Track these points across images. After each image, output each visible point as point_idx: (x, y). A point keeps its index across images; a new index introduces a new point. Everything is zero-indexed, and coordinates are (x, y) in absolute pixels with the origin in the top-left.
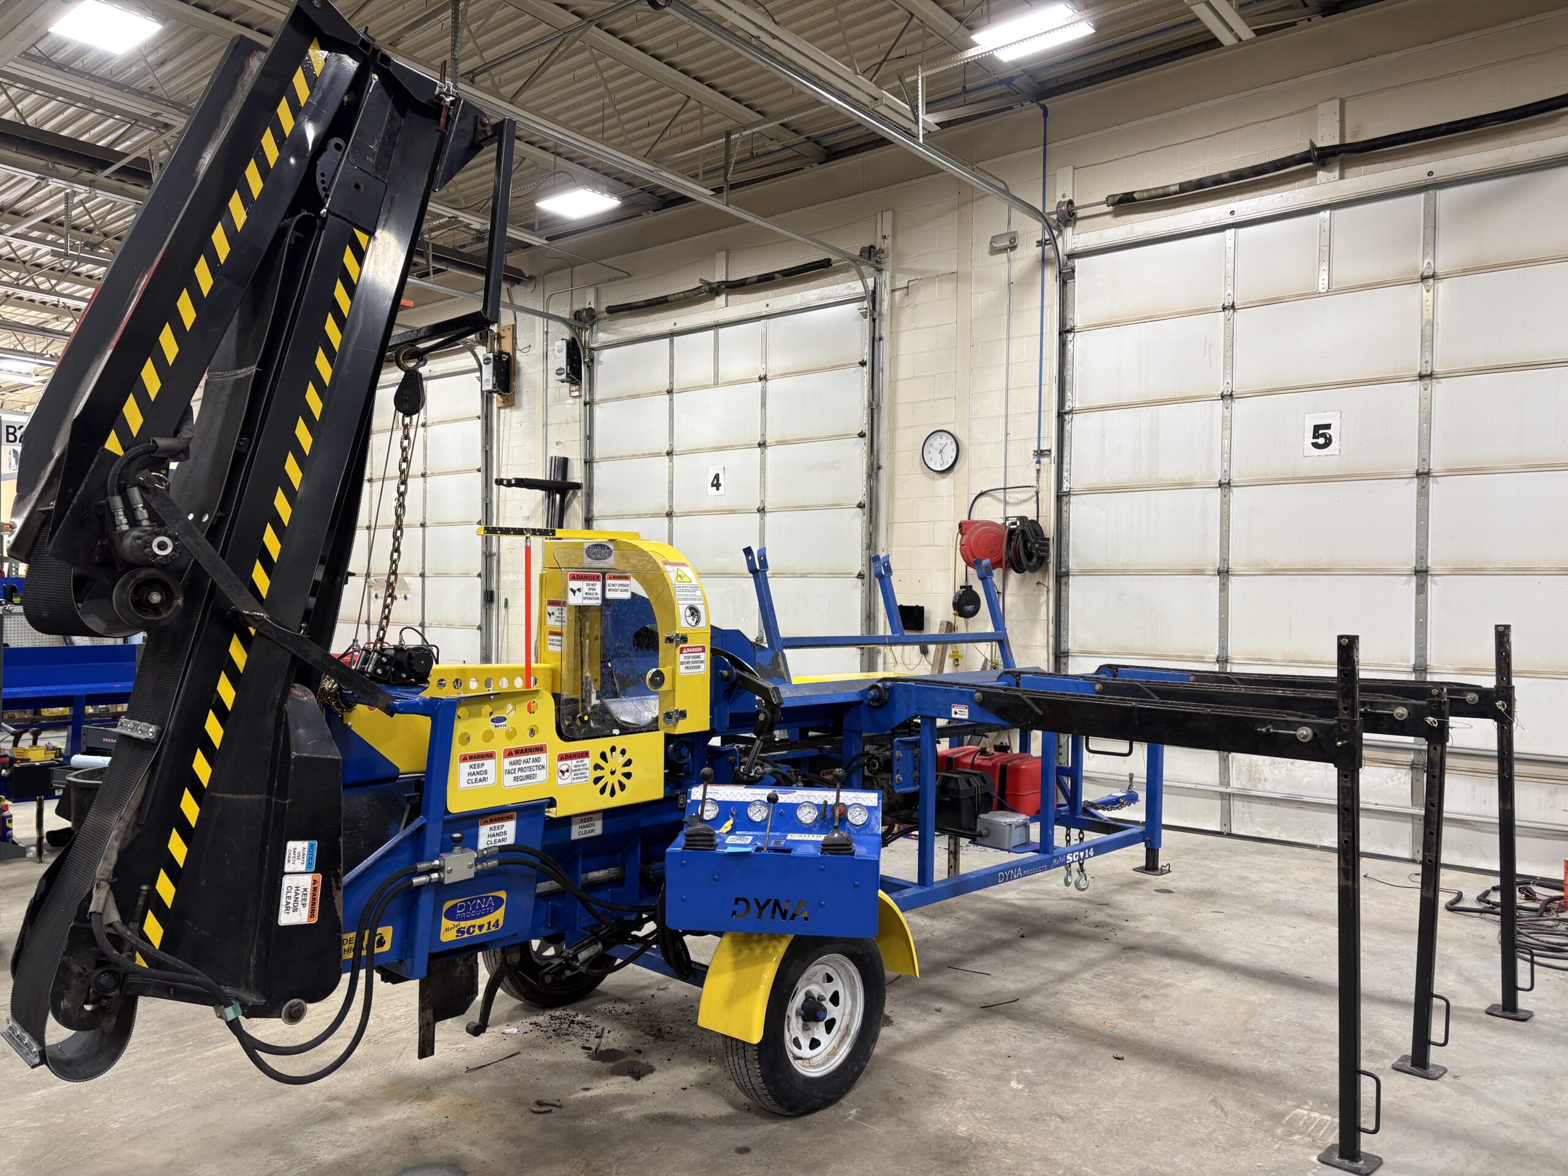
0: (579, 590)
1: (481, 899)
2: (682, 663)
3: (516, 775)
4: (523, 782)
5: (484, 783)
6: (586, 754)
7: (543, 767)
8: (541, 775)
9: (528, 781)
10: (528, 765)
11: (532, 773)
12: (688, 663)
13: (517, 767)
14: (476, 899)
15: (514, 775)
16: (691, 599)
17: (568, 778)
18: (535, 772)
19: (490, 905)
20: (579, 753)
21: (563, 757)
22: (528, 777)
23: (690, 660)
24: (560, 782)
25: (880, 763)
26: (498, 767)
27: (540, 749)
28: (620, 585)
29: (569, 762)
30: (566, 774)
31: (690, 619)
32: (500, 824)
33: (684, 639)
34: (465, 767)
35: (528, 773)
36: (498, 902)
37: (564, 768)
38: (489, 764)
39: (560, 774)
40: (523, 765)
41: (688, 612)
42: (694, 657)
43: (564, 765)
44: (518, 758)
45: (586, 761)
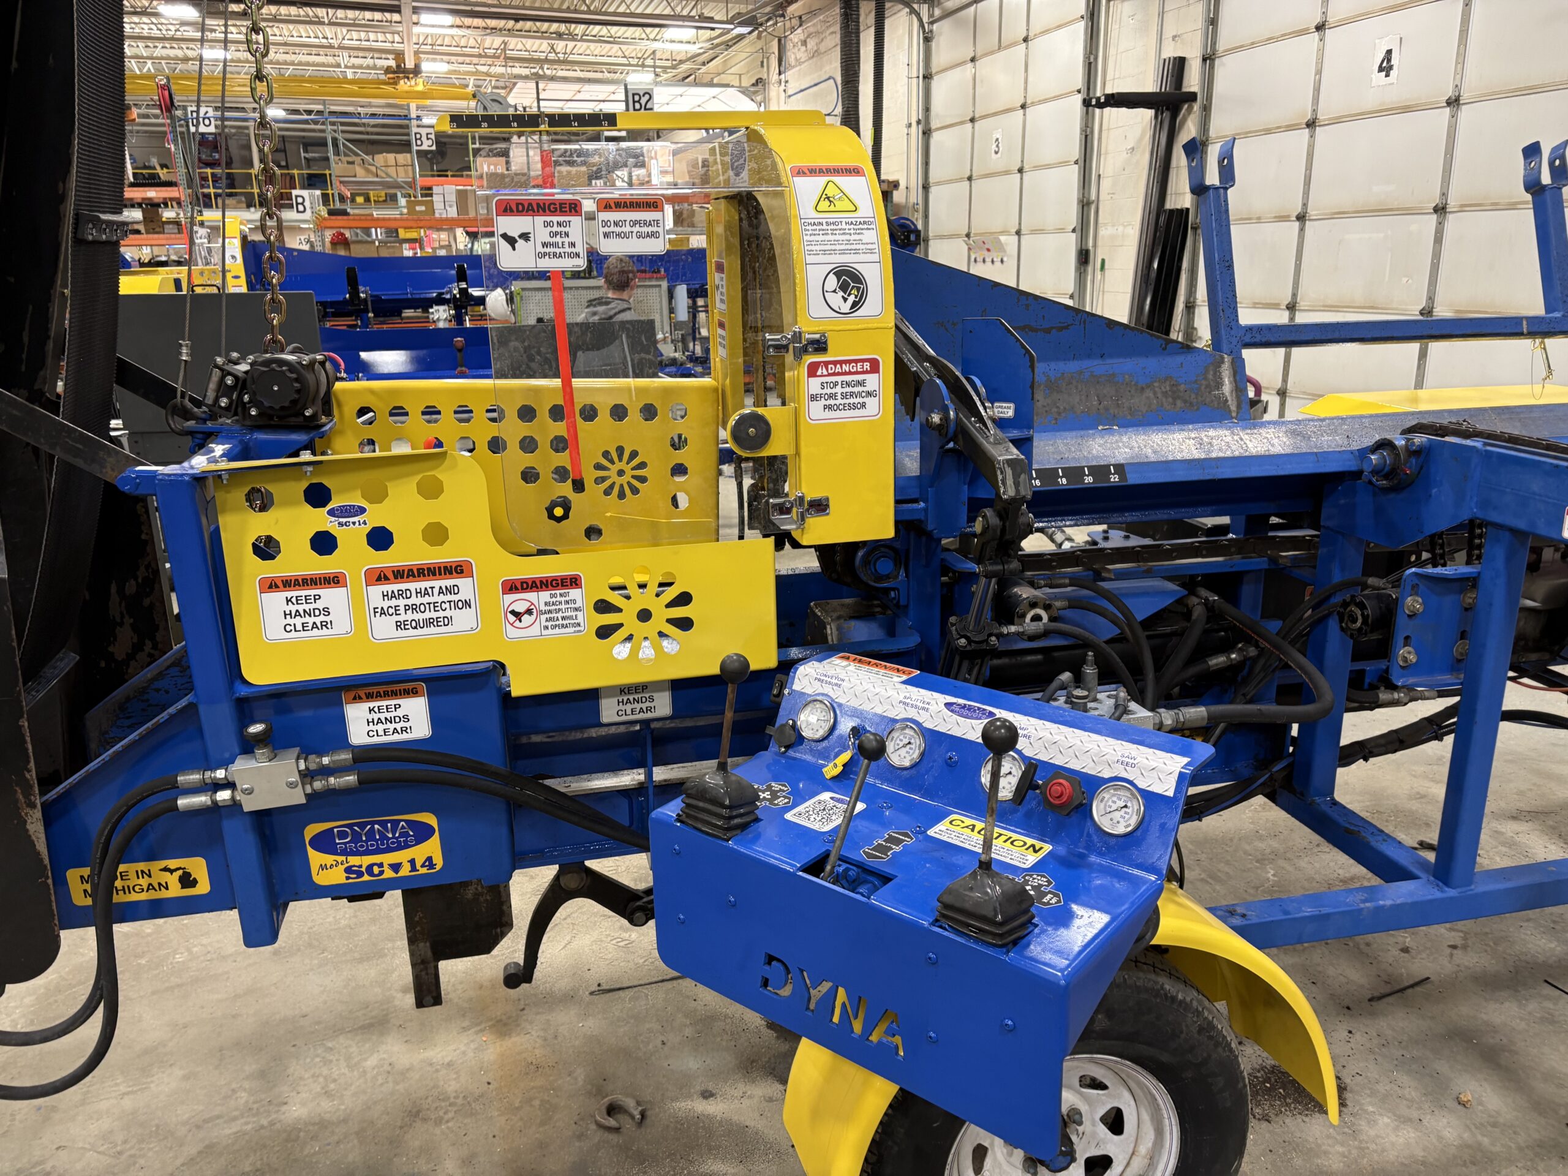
0: (525, 236)
1: (383, 824)
2: (814, 398)
3: (401, 618)
4: (419, 631)
5: (325, 631)
6: (574, 582)
7: (467, 604)
8: (464, 620)
9: (433, 630)
10: (427, 599)
11: (441, 614)
12: (832, 396)
13: (402, 602)
14: (373, 823)
15: (396, 618)
16: (843, 252)
17: (531, 627)
18: (448, 613)
19: (406, 835)
20: (554, 579)
21: (512, 587)
22: (430, 622)
23: (839, 390)
24: (512, 632)
25: (1365, 618)
26: (356, 604)
27: (458, 570)
28: (635, 223)
29: (532, 596)
30: (525, 618)
31: (836, 300)
32: (393, 702)
33: (820, 346)
34: (276, 601)
35: (427, 615)
36: (423, 833)
37: (520, 607)
38: (330, 596)
39: (512, 618)
40: (416, 601)
41: (832, 282)
42: (848, 384)
43: (520, 601)
44: (403, 586)
45: (574, 593)
